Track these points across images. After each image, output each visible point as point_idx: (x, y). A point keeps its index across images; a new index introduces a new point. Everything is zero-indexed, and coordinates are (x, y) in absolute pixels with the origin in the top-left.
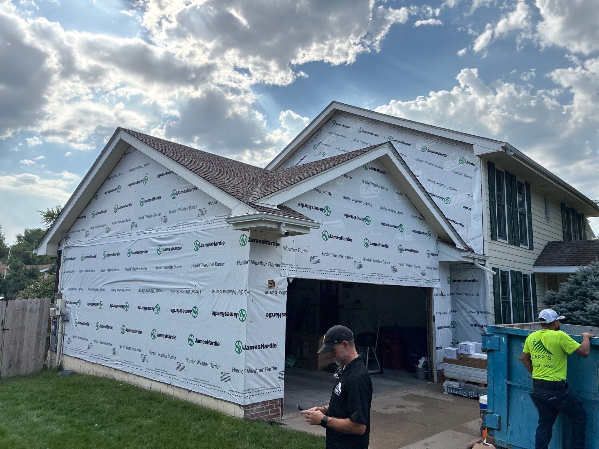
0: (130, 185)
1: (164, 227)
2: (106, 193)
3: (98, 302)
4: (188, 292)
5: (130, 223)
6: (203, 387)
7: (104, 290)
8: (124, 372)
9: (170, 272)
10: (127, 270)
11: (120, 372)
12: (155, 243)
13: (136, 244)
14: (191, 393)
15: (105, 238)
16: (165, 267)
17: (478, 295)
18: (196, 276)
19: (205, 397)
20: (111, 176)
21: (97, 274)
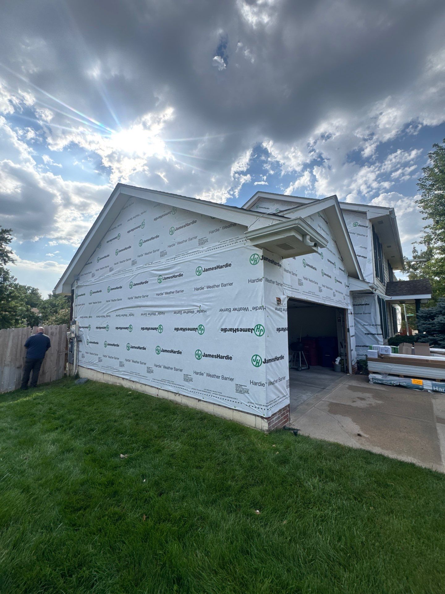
0: (129, 232)
1: (163, 260)
2: (108, 242)
3: (105, 326)
4: (193, 312)
5: (130, 262)
6: (215, 398)
7: (109, 316)
8: (131, 381)
9: (171, 297)
10: (129, 299)
11: (127, 381)
12: (156, 274)
13: (137, 277)
14: (201, 402)
15: (108, 276)
16: (167, 293)
17: (370, 313)
18: (200, 297)
19: (218, 406)
20: (112, 228)
21: (104, 304)
